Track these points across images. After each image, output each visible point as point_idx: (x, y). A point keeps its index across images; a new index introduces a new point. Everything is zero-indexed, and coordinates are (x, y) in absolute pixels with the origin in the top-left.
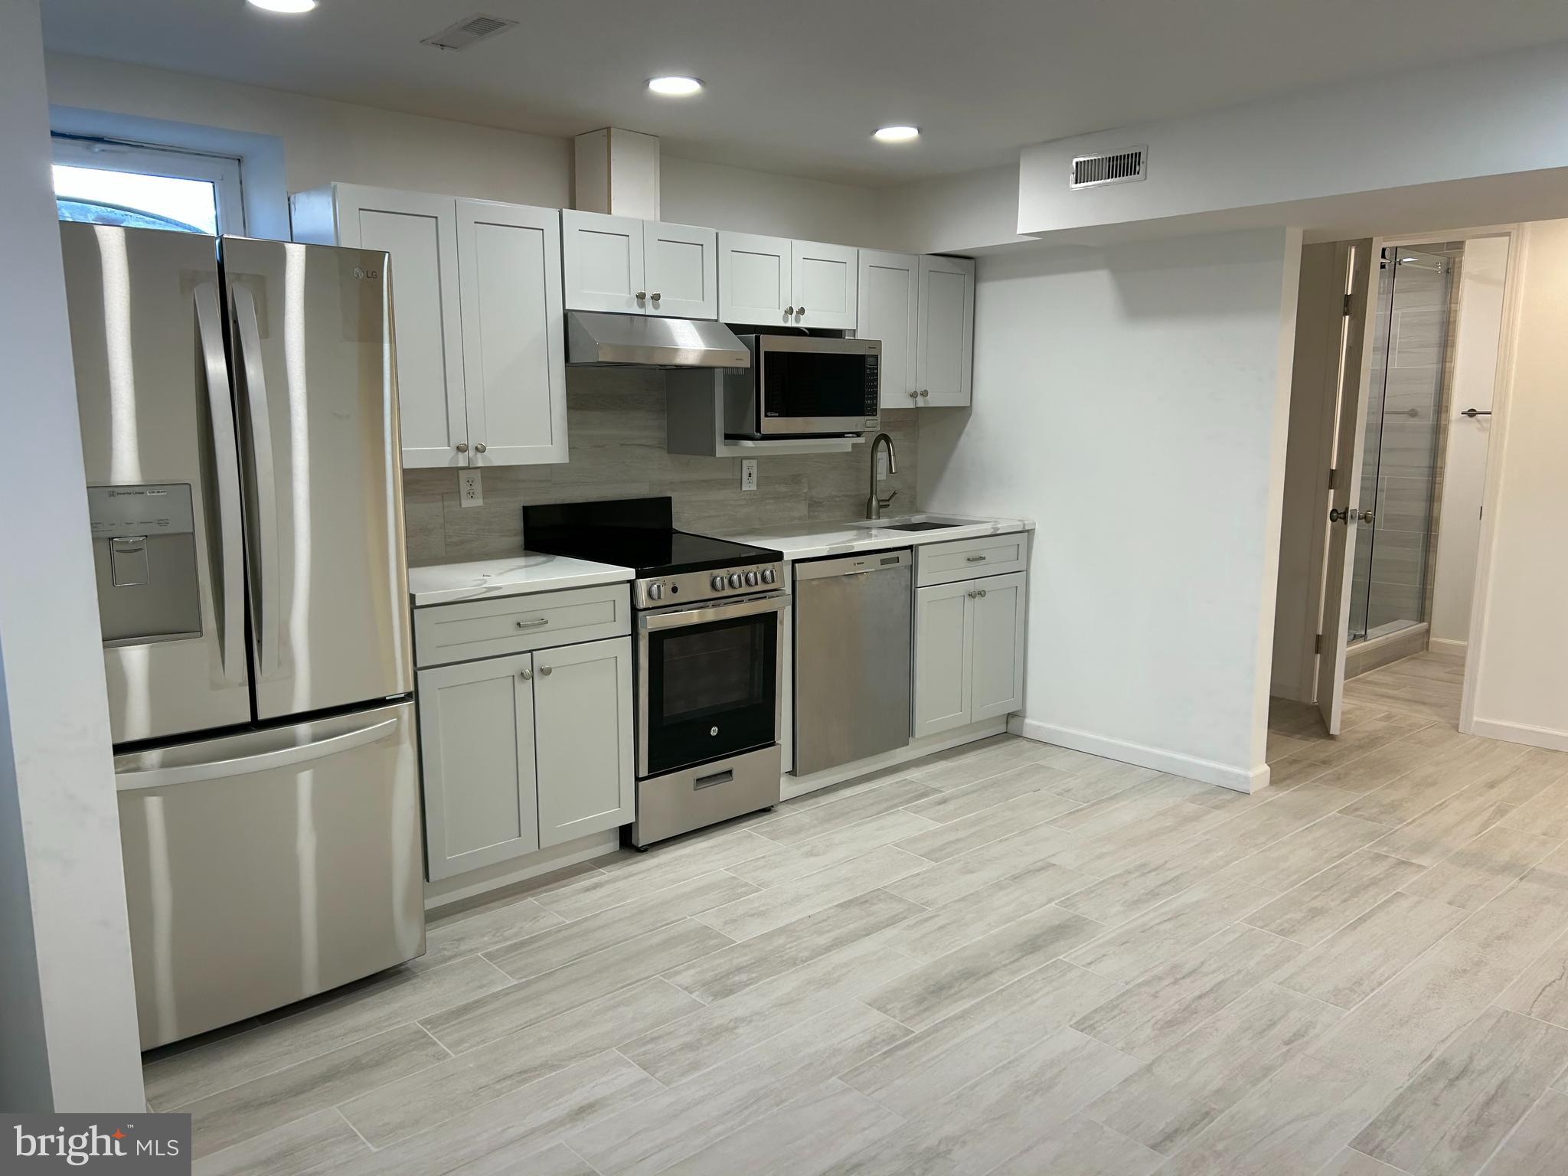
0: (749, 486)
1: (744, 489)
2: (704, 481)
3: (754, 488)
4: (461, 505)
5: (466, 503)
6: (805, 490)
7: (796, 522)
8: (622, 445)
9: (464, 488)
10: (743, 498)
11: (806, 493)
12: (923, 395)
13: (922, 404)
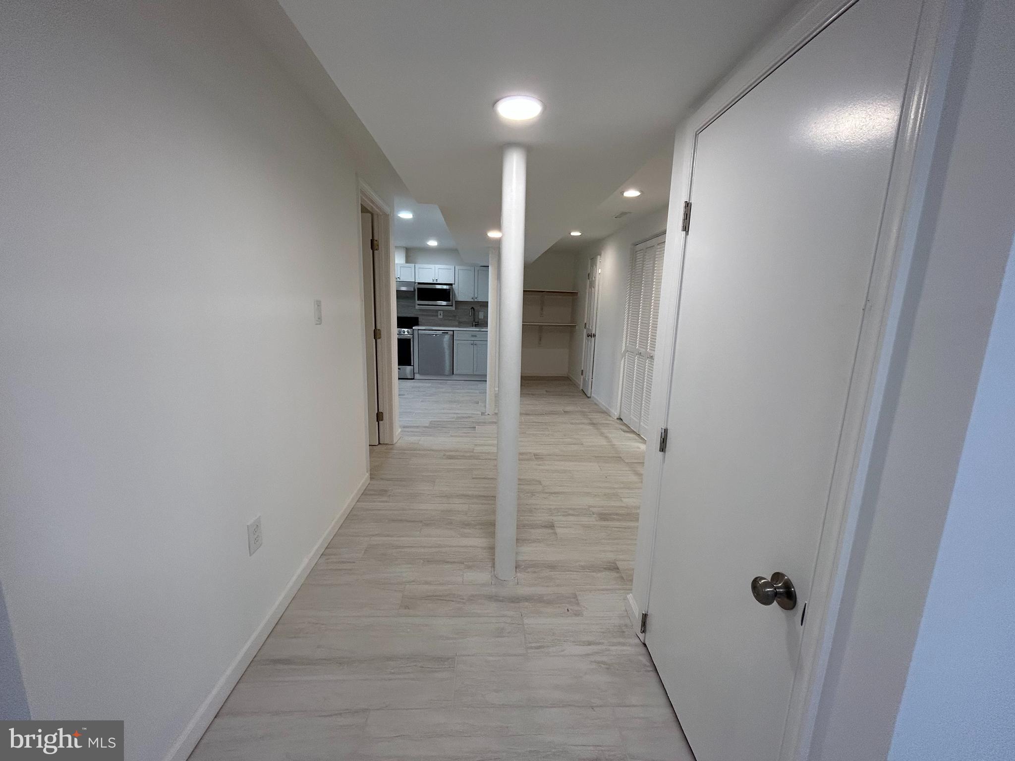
0: (440, 317)
2: (428, 315)
3: (442, 316)
6: (458, 319)
7: (454, 324)
8: (413, 306)
12: (476, 298)
13: (476, 300)
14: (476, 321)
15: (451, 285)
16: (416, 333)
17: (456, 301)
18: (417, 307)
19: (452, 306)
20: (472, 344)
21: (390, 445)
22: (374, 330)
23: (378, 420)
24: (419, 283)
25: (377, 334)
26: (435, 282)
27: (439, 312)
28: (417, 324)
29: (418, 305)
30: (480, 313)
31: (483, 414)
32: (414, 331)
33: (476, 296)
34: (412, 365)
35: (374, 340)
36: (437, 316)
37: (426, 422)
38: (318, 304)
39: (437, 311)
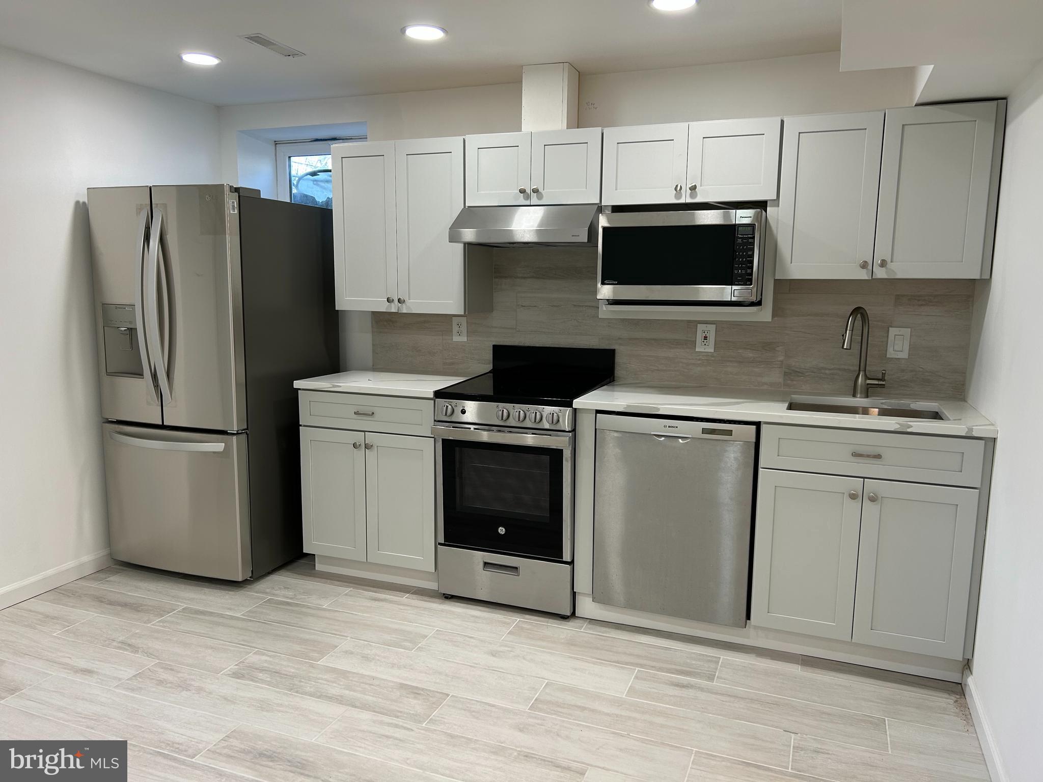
0: (705, 348)
1: (696, 350)
2: (653, 339)
3: (711, 349)
4: (452, 339)
5: (456, 338)
6: (781, 358)
7: (765, 387)
8: (575, 306)
9: (455, 328)
10: (698, 358)
11: (782, 361)
12: (883, 264)
13: (880, 273)
14: (874, 367)
15: (761, 205)
16: (587, 425)
17: (777, 282)
18: (602, 312)
19: (759, 303)
20: (853, 497)
24: (617, 209)
26: (686, 199)
27: (700, 327)
28: (599, 385)
29: (607, 301)
30: (893, 331)
32: (579, 415)
33: (883, 252)
34: (567, 557)
36: (694, 343)
39: (692, 325)
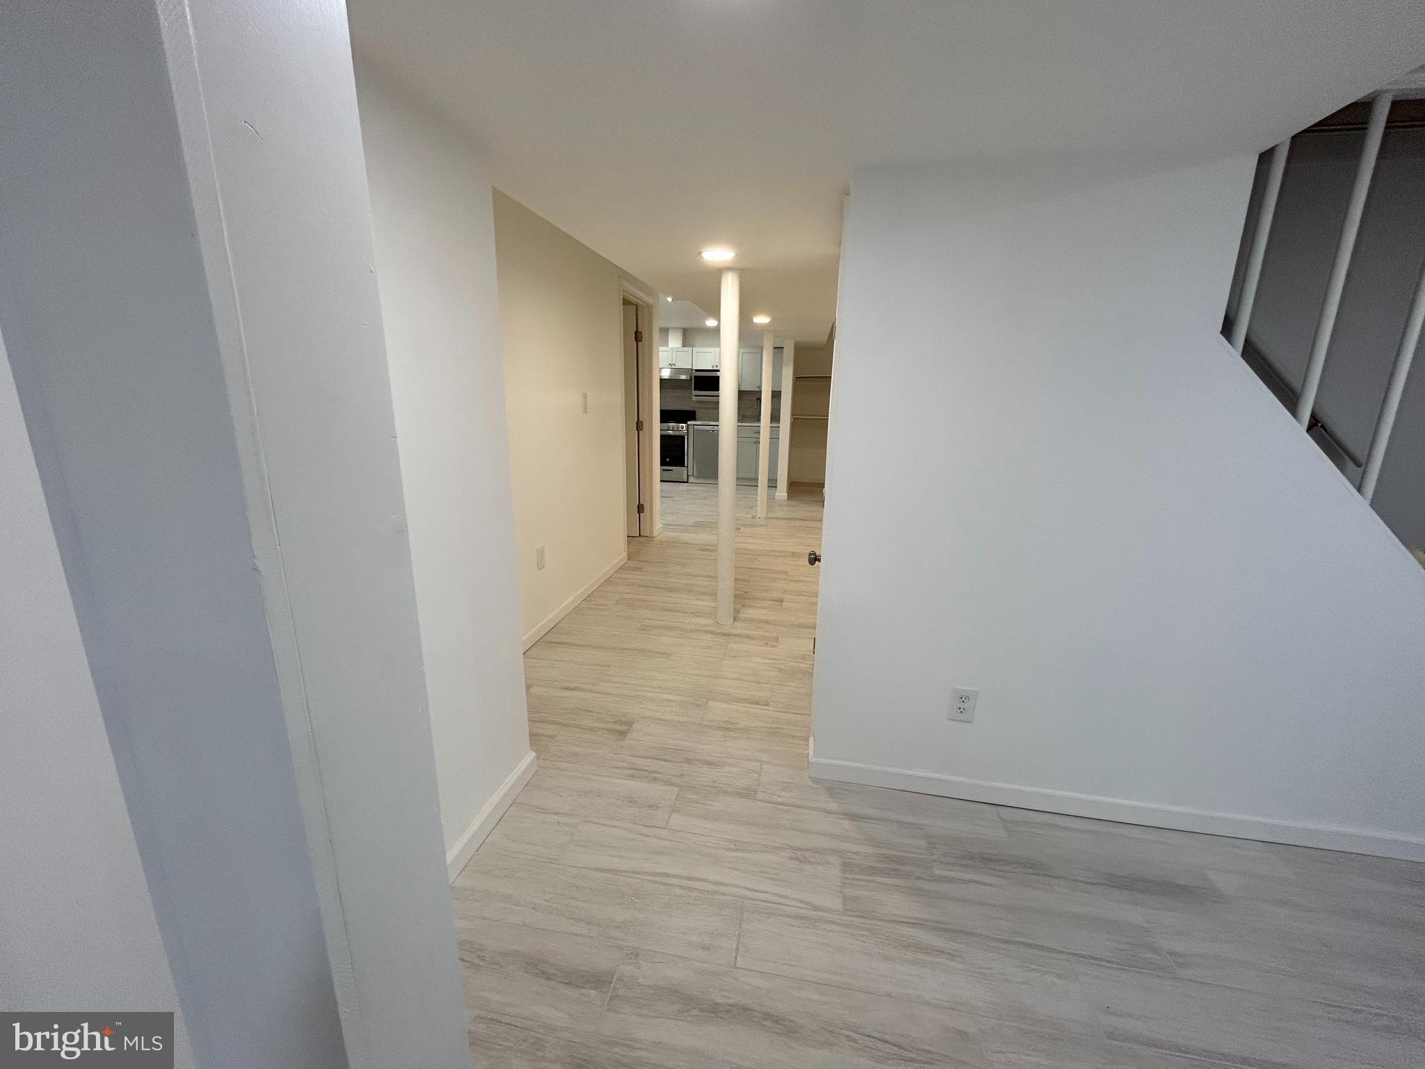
16: (691, 428)
18: (694, 398)
20: (755, 443)
21: (650, 538)
22: (637, 422)
23: (639, 512)
24: (697, 370)
25: (639, 426)
26: (715, 368)
28: (694, 419)
29: (696, 396)
31: (753, 517)
32: (690, 426)
34: (686, 465)
35: (637, 432)
37: (691, 521)
38: (585, 396)
